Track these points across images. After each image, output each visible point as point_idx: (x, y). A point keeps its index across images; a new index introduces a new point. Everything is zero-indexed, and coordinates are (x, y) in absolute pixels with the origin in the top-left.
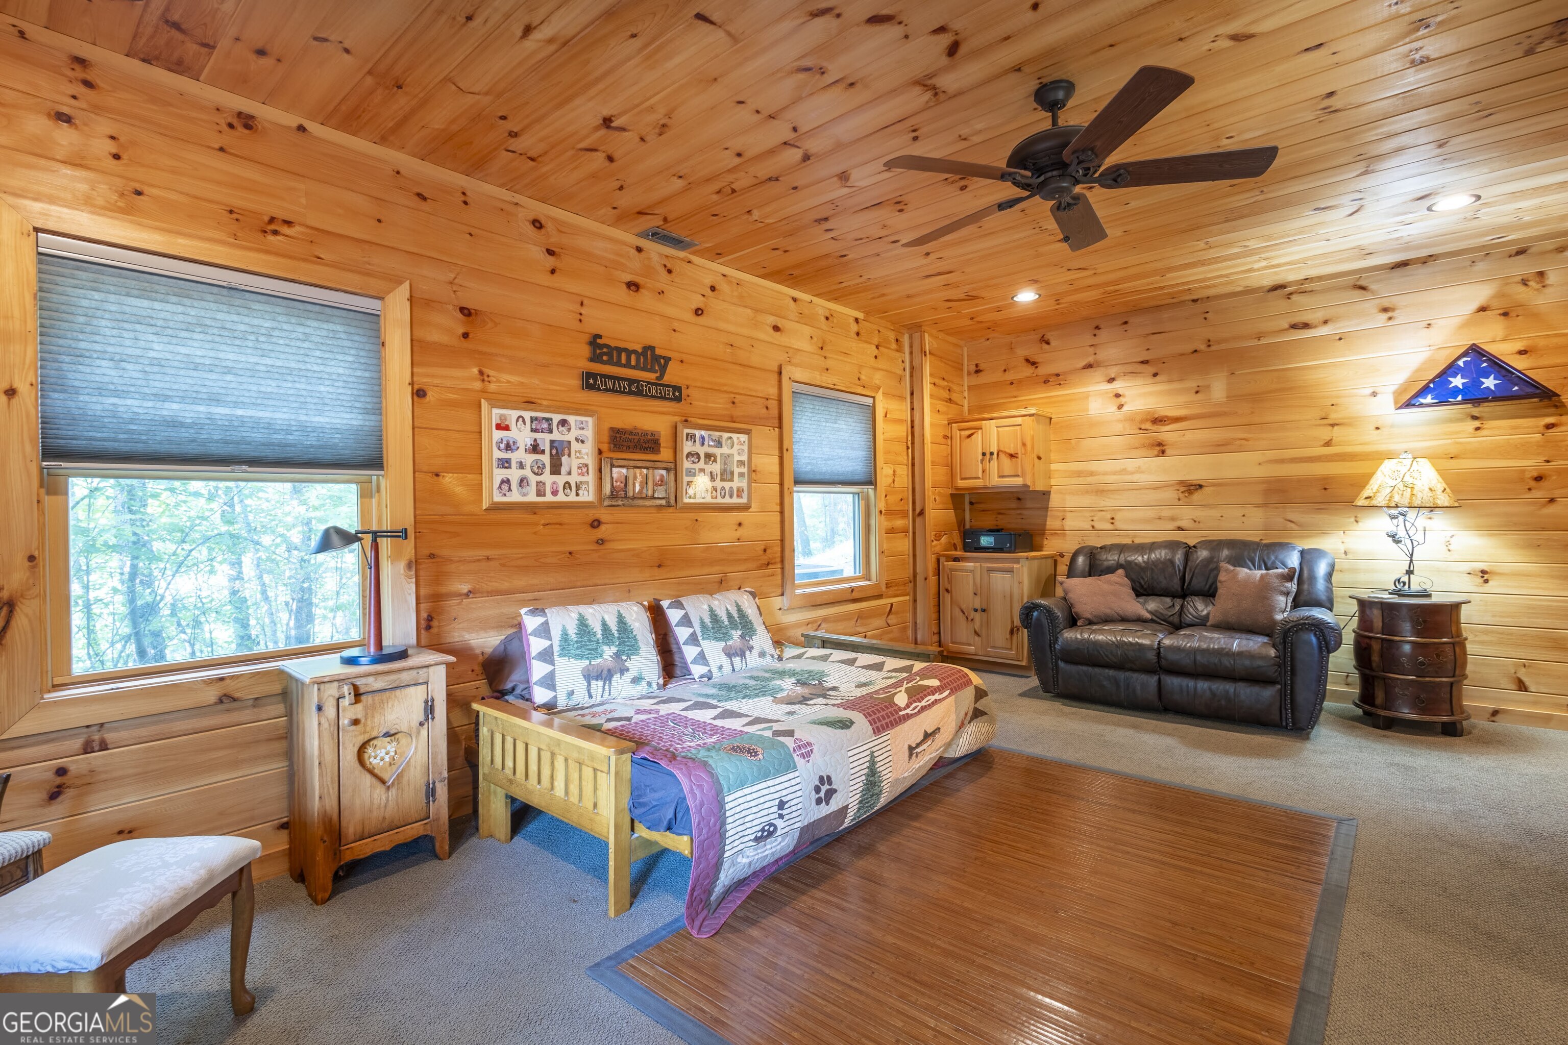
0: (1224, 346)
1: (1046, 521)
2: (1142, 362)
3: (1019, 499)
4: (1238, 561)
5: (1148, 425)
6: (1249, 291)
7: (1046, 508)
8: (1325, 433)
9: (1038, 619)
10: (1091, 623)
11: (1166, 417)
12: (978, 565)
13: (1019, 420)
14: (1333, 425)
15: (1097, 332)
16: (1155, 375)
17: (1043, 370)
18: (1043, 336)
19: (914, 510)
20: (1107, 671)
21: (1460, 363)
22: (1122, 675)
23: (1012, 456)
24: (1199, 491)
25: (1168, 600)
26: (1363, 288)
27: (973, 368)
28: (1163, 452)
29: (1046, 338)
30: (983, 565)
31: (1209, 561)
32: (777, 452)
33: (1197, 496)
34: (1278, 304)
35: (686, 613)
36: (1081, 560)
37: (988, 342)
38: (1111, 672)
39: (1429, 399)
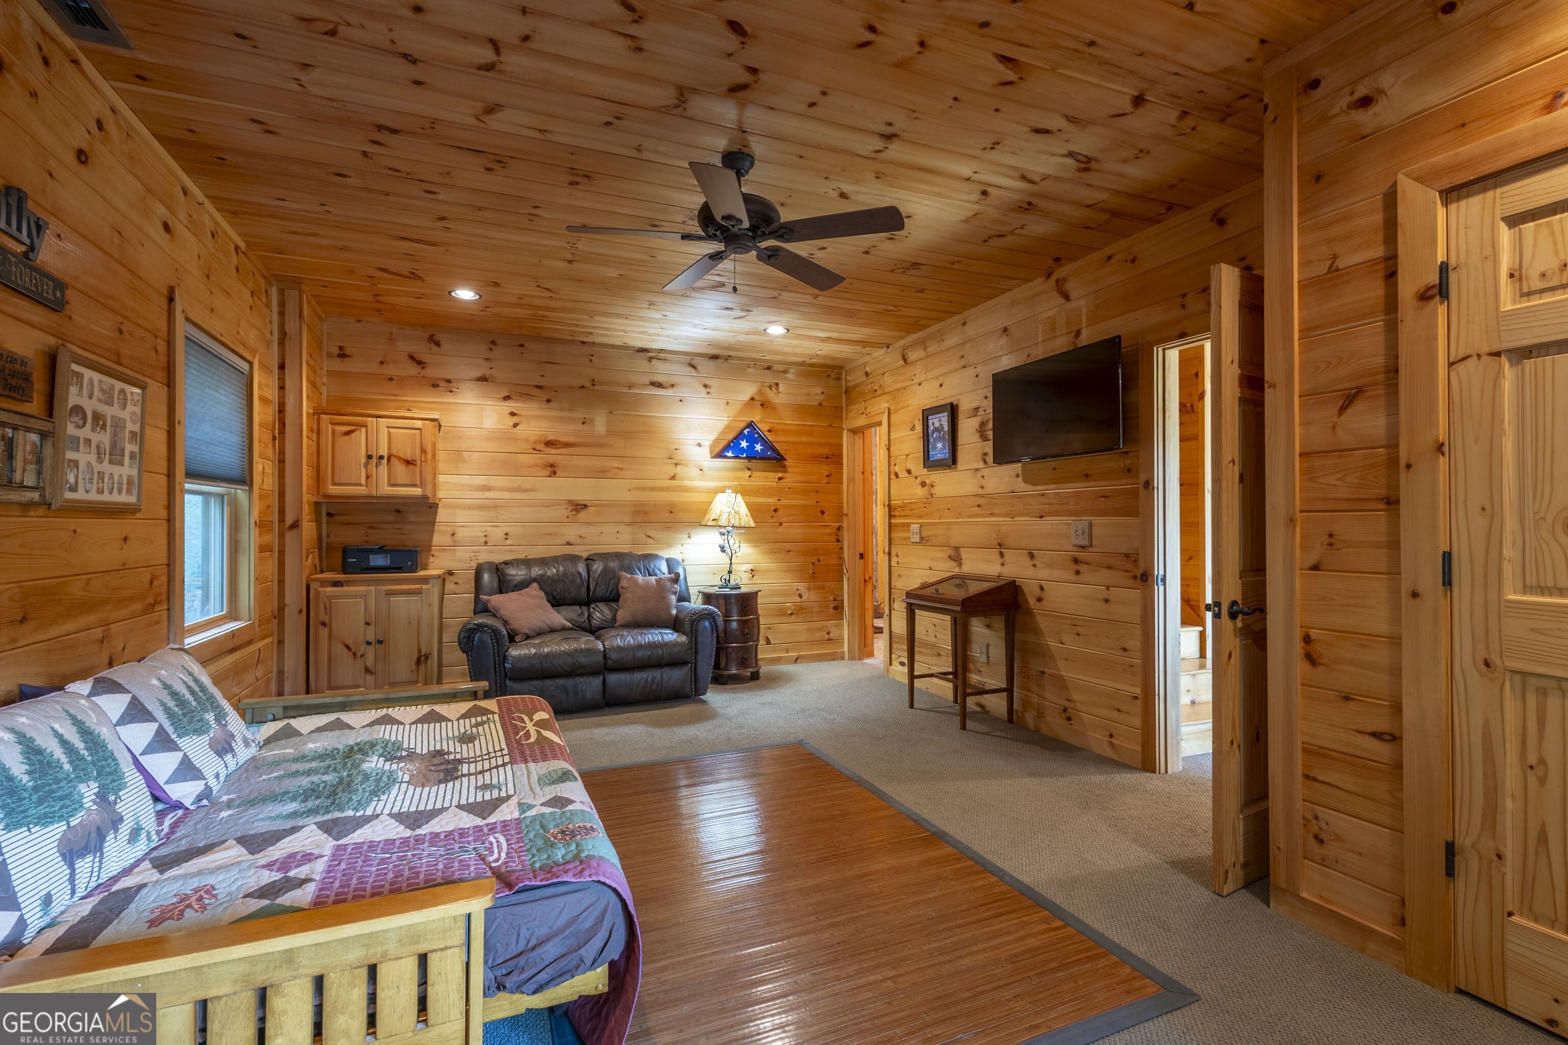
0: (604, 388)
1: (432, 536)
2: (537, 387)
3: (398, 511)
4: (630, 570)
5: (541, 447)
6: (625, 347)
7: (433, 523)
8: (671, 470)
9: (480, 640)
10: (528, 637)
11: (558, 441)
12: (372, 588)
13: (419, 424)
14: (676, 464)
15: (492, 346)
16: (549, 401)
17: (430, 372)
18: (432, 336)
19: (282, 520)
20: (558, 680)
21: (745, 432)
22: (569, 683)
23: (408, 462)
24: (585, 511)
25: (577, 608)
26: (694, 367)
27: (336, 351)
28: (555, 473)
29: (436, 337)
30: (379, 588)
31: (606, 571)
32: (164, 425)
33: (582, 515)
34: (641, 364)
35: (134, 698)
36: (486, 576)
37: (359, 325)
38: (561, 681)
39: (730, 454)
